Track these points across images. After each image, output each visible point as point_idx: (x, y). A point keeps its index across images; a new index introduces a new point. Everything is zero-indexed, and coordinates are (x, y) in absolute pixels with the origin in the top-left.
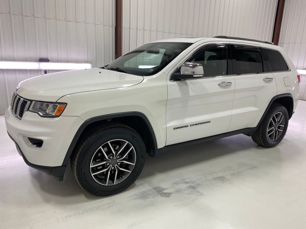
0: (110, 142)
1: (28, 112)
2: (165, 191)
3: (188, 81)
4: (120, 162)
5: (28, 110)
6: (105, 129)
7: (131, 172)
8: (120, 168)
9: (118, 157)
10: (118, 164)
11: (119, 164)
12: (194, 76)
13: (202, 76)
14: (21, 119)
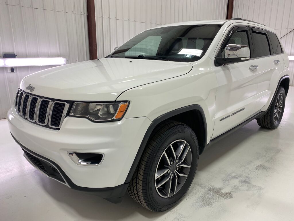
0: (172, 145)
1: (68, 118)
2: (223, 191)
3: (229, 66)
4: (178, 167)
5: (68, 114)
6: (168, 130)
7: (187, 176)
8: (180, 173)
9: (177, 161)
10: (176, 169)
11: (178, 169)
12: (241, 59)
13: (249, 58)
14: (59, 129)
